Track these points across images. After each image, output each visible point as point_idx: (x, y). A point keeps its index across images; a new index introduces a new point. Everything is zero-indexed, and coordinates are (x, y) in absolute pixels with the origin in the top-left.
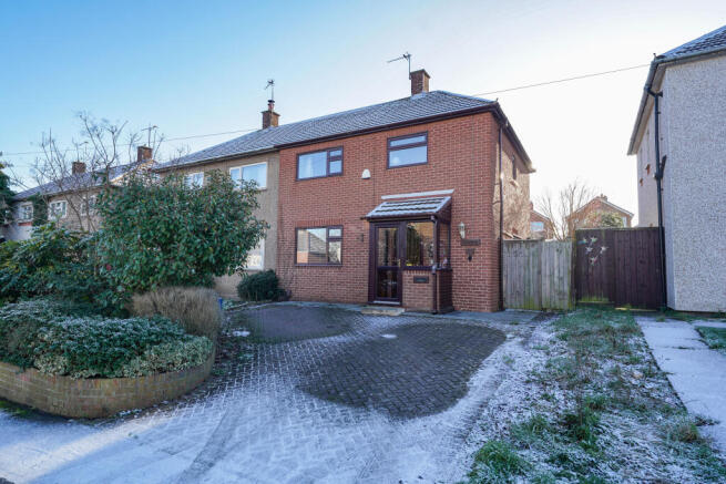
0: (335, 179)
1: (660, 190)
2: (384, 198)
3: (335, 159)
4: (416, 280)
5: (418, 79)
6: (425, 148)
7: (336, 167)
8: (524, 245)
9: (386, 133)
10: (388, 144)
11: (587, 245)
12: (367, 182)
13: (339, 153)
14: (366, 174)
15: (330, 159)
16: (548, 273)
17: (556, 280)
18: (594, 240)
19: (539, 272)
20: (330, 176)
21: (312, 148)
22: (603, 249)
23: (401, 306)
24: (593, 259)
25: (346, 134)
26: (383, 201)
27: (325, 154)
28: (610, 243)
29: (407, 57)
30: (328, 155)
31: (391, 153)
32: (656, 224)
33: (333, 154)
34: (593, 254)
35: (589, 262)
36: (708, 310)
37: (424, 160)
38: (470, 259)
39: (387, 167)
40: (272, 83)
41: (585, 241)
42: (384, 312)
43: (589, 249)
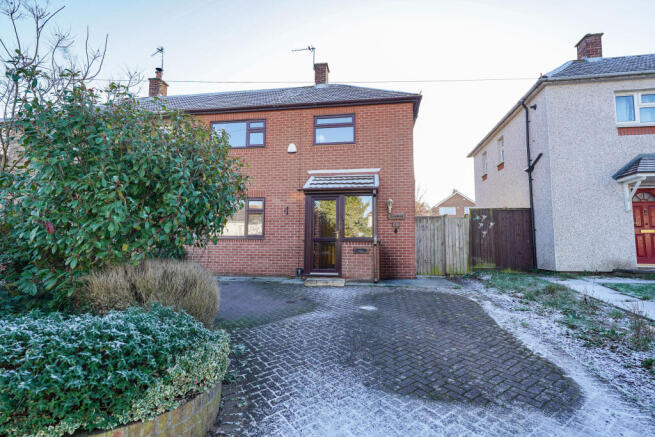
0: (256, 151)
1: (531, 180)
2: (310, 172)
3: (257, 130)
4: (356, 251)
5: (321, 70)
6: (352, 128)
7: (257, 139)
8: (429, 221)
9: (313, 111)
10: (315, 122)
11: (480, 221)
12: (292, 156)
13: (260, 125)
14: (292, 148)
15: (250, 131)
16: (451, 244)
17: (457, 250)
18: (484, 217)
19: (443, 244)
20: (249, 147)
21: (230, 117)
22: (492, 224)
23: (340, 276)
24: (485, 233)
25: (271, 107)
26: (310, 175)
27: (244, 124)
28: (495, 219)
29: (311, 49)
30: (248, 126)
31: (318, 131)
32: (527, 205)
33: (253, 125)
34: (483, 228)
35: (481, 235)
36: (577, 270)
37: (351, 139)
38: (396, 231)
39: (314, 143)
40: (161, 50)
41: (478, 218)
42: (330, 283)
43: (482, 225)
